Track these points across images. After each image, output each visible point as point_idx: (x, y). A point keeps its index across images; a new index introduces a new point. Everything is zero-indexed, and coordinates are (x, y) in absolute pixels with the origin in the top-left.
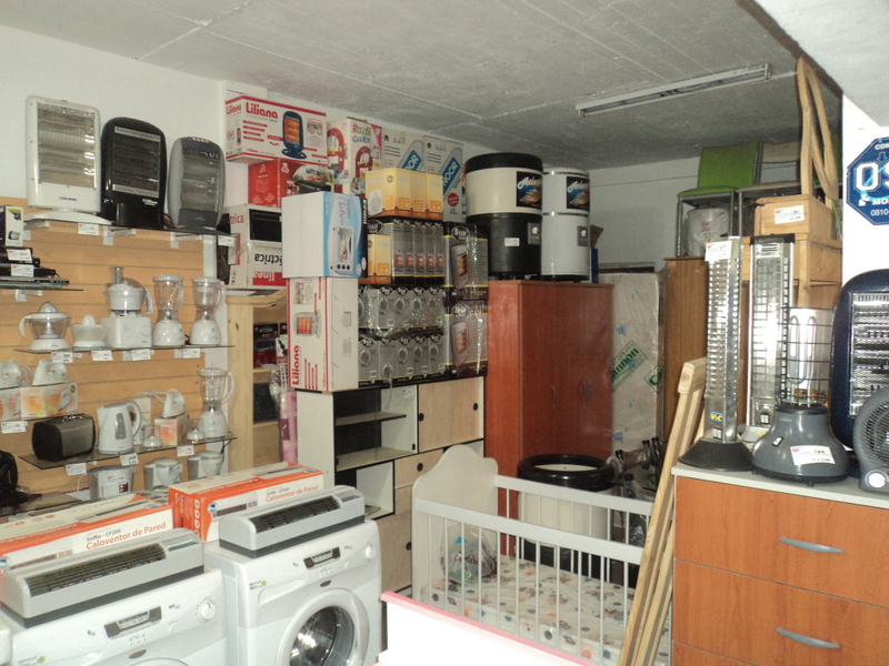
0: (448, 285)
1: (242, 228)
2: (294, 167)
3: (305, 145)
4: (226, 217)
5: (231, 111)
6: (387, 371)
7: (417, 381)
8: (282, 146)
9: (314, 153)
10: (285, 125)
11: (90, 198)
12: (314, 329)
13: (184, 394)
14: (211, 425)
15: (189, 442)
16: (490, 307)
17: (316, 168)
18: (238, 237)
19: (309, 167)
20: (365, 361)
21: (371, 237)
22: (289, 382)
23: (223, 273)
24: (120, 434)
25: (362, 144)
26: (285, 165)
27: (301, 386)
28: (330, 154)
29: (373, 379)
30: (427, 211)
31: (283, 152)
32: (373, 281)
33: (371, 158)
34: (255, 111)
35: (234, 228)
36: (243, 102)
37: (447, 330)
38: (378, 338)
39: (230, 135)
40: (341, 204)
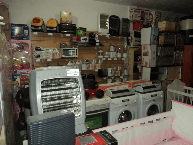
0: (175, 46)
1: (133, 35)
2: (143, 22)
3: (145, 17)
4: (129, 33)
5: (131, 12)
6: (161, 64)
7: (167, 66)
8: (140, 18)
9: (147, 19)
10: (141, 14)
11: (107, 31)
12: (147, 55)
13: (121, 67)
14: (126, 72)
15: (122, 75)
16: (184, 51)
17: (147, 22)
18: (132, 37)
19: (146, 22)
20: (157, 62)
21: (160, 36)
22: (141, 65)
23: (128, 44)
24: (111, 73)
25: (157, 16)
26: (141, 22)
27: (144, 66)
28: (150, 19)
29: (158, 65)
30: (172, 30)
31: (141, 19)
32: (159, 45)
33: (158, 19)
34: (136, 11)
35: (131, 35)
36: (133, 10)
37: (174, 56)
38: (160, 57)
39: (130, 17)
40: (154, 29)
